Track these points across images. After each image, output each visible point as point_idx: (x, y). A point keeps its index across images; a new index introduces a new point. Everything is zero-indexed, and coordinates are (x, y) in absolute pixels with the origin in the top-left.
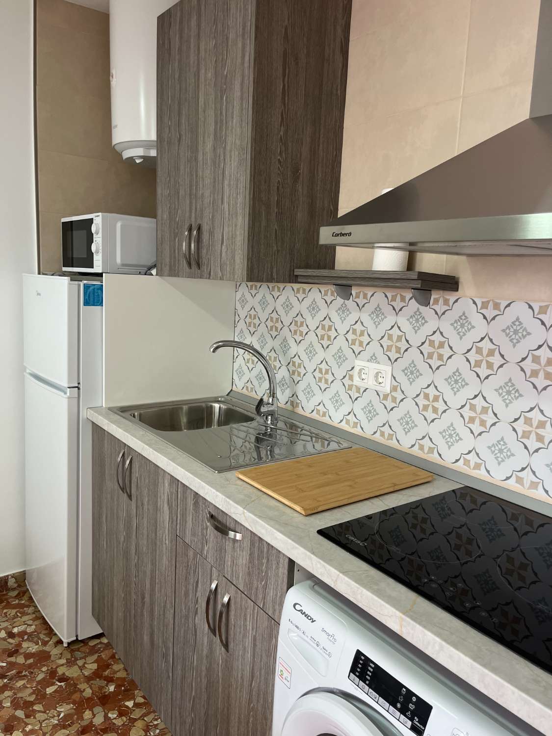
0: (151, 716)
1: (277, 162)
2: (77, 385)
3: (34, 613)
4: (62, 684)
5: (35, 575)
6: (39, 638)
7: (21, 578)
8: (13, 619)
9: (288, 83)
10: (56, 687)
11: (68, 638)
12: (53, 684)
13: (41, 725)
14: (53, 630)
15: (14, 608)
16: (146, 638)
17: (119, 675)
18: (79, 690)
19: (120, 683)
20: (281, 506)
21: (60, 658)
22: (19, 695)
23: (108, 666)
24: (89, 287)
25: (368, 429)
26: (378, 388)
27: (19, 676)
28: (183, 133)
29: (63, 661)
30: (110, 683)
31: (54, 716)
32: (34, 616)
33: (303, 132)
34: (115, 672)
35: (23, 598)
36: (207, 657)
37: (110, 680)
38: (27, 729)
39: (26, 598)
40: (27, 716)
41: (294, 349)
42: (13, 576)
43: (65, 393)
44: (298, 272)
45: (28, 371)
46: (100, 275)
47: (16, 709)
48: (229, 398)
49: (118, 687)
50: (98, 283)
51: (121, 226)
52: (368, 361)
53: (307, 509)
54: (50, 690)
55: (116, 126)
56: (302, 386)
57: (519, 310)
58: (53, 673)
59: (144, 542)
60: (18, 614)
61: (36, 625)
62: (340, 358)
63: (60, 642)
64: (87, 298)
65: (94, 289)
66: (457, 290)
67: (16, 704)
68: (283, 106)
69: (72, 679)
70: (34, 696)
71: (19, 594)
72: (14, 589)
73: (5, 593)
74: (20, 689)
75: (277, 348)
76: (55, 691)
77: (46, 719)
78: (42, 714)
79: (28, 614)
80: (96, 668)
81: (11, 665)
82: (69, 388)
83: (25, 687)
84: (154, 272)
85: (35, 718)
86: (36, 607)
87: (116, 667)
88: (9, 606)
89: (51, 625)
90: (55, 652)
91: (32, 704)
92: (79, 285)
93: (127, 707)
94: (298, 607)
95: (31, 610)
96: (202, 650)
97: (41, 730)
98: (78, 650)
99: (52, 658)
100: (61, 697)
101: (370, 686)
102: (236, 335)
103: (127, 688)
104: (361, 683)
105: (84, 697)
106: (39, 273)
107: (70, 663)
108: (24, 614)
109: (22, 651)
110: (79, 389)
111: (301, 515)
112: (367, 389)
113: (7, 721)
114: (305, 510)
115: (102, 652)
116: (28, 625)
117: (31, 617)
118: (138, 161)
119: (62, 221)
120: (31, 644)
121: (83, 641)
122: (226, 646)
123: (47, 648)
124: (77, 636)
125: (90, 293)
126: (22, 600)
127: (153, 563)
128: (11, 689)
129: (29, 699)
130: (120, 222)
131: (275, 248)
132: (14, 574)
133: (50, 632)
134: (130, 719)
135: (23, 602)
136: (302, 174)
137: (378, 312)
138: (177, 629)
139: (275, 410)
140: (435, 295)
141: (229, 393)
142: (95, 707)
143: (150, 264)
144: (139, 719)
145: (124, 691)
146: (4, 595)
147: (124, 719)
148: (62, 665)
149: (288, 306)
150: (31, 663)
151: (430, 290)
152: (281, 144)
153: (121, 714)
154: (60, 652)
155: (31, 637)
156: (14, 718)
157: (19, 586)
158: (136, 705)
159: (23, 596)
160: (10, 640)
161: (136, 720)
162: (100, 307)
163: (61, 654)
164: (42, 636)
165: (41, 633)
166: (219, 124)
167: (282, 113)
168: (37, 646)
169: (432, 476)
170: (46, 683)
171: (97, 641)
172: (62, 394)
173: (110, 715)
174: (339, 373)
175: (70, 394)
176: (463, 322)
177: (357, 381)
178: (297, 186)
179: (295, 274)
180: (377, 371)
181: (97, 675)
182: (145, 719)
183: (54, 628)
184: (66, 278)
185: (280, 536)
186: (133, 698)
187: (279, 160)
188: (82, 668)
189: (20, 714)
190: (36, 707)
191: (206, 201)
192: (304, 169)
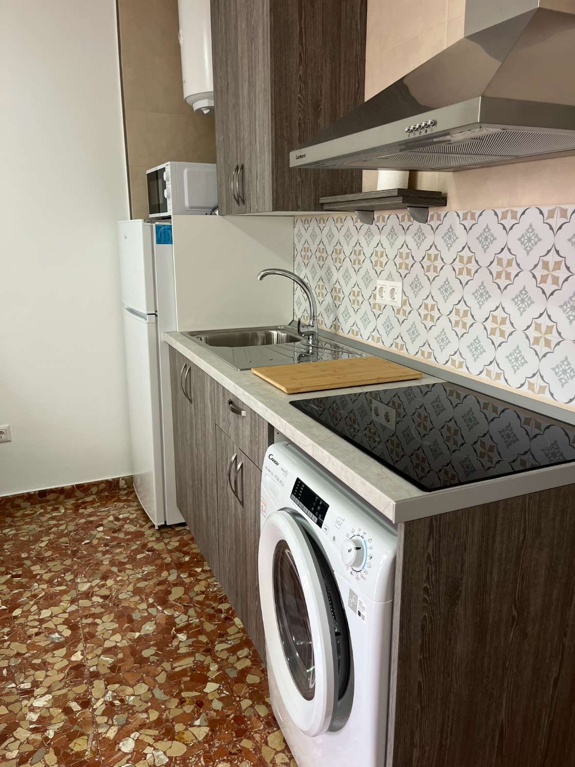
0: (214, 579)
1: (297, 100)
2: (154, 312)
3: (137, 506)
4: (150, 553)
5: (139, 480)
6: (138, 523)
7: (130, 481)
8: (120, 509)
9: (305, 25)
10: (144, 555)
11: (158, 523)
12: (143, 553)
13: (129, 578)
14: (149, 518)
15: (123, 502)
16: (204, 513)
17: (194, 551)
18: (162, 558)
19: (194, 556)
20: (274, 389)
21: (152, 537)
22: (116, 558)
23: (187, 545)
24: (161, 227)
25: (386, 343)
26: (393, 304)
27: (118, 545)
28: (229, 81)
29: (154, 539)
30: (186, 556)
31: (140, 573)
32: (137, 508)
33: (322, 69)
34: (192, 549)
35: (130, 496)
36: (234, 515)
37: (186, 553)
38: (118, 579)
39: (132, 495)
40: (119, 571)
41: (336, 275)
42: (123, 479)
43: (146, 319)
44: (323, 200)
45: (126, 307)
46: (169, 217)
47: (112, 566)
48: (290, 327)
49: (192, 558)
50: (168, 224)
51: (188, 173)
52: (386, 280)
53: (290, 389)
54: (139, 556)
55: (185, 82)
56: (342, 309)
57: (488, 218)
58: (144, 546)
59: (200, 436)
60: (125, 506)
61: (137, 514)
62: (367, 279)
63: (153, 526)
64: (159, 237)
65: (165, 229)
66: (445, 205)
67: (112, 563)
68: (300, 47)
69: (158, 550)
70: (127, 559)
71: (128, 493)
72: (124, 489)
73: (117, 491)
74: (117, 554)
75: (324, 277)
76: (144, 557)
77: (133, 574)
78: (130, 571)
79: (132, 507)
80: (178, 545)
81: (113, 539)
82: (148, 314)
83: (121, 553)
84: (217, 212)
85: (125, 572)
86: (139, 502)
87: (193, 546)
88: (119, 500)
89: (149, 515)
90: (148, 532)
91: (125, 564)
92: (152, 227)
93: (196, 572)
94: (271, 457)
95: (135, 504)
96: (232, 512)
97: (128, 580)
98: (167, 532)
99: (145, 536)
100: (147, 561)
101: (300, 500)
102: (295, 268)
103: (198, 560)
104: (297, 499)
105: (165, 563)
106: (131, 219)
107: (158, 540)
108: (129, 506)
109: (123, 530)
110: (156, 316)
111: (284, 394)
112: (386, 305)
113: (105, 573)
114: (287, 389)
115: (184, 535)
116: (131, 514)
117: (134, 508)
118: (206, 112)
119: (147, 173)
120: (131, 526)
121: (170, 526)
122: (242, 503)
123: (142, 530)
124: (165, 522)
125: (161, 233)
126: (129, 497)
127: (205, 452)
128: (111, 553)
129: (122, 560)
130: (187, 169)
131: (299, 179)
132: (124, 477)
133: (147, 519)
134: (197, 579)
135: (130, 498)
136: (323, 109)
137: (392, 232)
138: (219, 499)
139: (315, 332)
140: (432, 211)
141: (290, 323)
142: (171, 569)
143: (213, 205)
144: (203, 580)
145: (196, 561)
146: (116, 493)
147: (192, 579)
148: (153, 541)
149: (330, 236)
150: (129, 538)
151: (428, 208)
152: (300, 82)
153: (190, 576)
154: (152, 533)
155: (132, 521)
156: (110, 571)
157: (128, 487)
158: (203, 571)
159: (131, 494)
160: (116, 523)
161: (200, 580)
162: (170, 245)
163: (153, 534)
164: (140, 522)
165: (139, 519)
166: (251, 70)
167: (300, 55)
168: (135, 528)
169: (421, 374)
170: (137, 551)
171: (182, 528)
172: (143, 320)
173: (181, 575)
174: (367, 293)
175: (149, 320)
176: (450, 235)
177: (379, 300)
178: (319, 121)
179: (320, 202)
180: (392, 288)
181: (177, 549)
182: (208, 580)
183: (150, 517)
184: (140, 220)
185: (260, 404)
186: (202, 566)
187: (299, 97)
188: (166, 544)
189: (115, 569)
190: (128, 566)
191: (246, 142)
192: (325, 105)
